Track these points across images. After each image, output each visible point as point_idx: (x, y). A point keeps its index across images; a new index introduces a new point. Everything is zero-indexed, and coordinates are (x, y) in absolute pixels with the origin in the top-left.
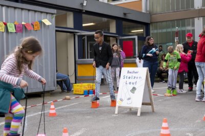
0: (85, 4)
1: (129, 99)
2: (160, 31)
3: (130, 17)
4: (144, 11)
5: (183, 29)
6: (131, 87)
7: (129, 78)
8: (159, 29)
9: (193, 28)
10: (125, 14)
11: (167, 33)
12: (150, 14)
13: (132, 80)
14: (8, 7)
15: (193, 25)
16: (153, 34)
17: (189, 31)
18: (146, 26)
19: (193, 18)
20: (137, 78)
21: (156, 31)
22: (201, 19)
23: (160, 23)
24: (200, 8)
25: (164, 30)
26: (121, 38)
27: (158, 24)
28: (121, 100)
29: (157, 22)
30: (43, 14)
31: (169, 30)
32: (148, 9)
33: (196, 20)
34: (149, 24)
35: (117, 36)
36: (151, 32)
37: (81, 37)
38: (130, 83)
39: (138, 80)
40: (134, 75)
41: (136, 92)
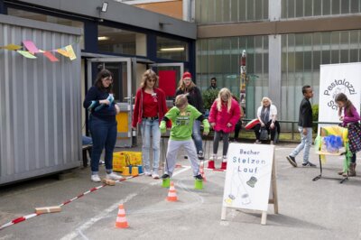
0: (104, 10)
1: (245, 196)
2: (213, 53)
3: (169, 29)
4: (185, 18)
5: (251, 51)
6: (248, 176)
7: (244, 161)
8: (212, 50)
9: (265, 51)
10: (161, 25)
11: (224, 56)
12: (197, 24)
13: (249, 166)
14: (11, 26)
15: (266, 46)
16: (200, 56)
17: (259, 56)
18: (190, 43)
19: (266, 35)
20: (258, 162)
21: (205, 53)
22: (279, 37)
23: (213, 40)
24: (277, 19)
25: (220, 52)
26: (155, 65)
27: (210, 40)
28: (232, 197)
29: (207, 38)
30: (63, 37)
31: (227, 52)
32: (193, 16)
33: (271, 38)
34: (194, 40)
35: (148, 61)
36: (198, 53)
37: (95, 65)
38: (245, 170)
39: (259, 166)
40: (252, 157)
41: (256, 184)
